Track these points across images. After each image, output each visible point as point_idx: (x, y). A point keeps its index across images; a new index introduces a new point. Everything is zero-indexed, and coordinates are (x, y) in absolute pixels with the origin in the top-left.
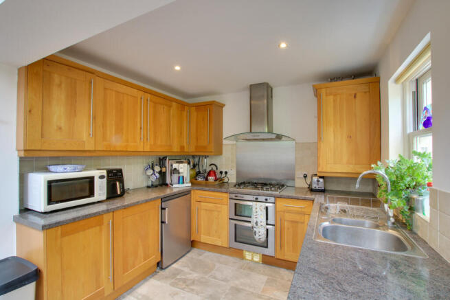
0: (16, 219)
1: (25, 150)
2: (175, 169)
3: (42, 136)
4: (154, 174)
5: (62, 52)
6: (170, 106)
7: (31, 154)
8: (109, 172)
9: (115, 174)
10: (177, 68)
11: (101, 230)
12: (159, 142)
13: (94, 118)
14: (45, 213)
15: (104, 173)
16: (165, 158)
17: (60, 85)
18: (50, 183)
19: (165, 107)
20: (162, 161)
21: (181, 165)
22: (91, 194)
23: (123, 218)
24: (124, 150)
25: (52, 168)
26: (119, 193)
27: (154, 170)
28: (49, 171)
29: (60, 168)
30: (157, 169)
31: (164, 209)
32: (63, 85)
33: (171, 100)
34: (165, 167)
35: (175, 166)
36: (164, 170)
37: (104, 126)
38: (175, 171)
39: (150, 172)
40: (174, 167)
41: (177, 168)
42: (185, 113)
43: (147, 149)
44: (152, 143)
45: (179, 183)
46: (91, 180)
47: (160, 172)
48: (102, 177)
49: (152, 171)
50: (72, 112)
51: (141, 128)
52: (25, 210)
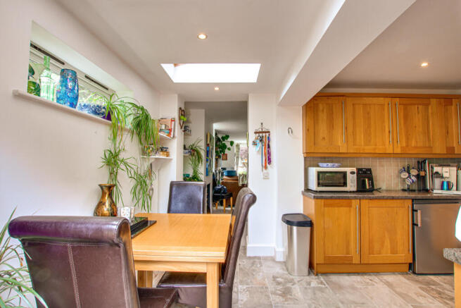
0: (303, 194)
1: (307, 153)
2: (437, 173)
3: (314, 144)
4: (409, 177)
5: (325, 87)
6: (427, 105)
7: (309, 155)
8: (359, 170)
9: (365, 172)
10: (424, 64)
11: (350, 211)
12: (413, 144)
13: (346, 128)
14: (316, 192)
15: (354, 170)
16: (424, 162)
17: (323, 111)
18: (319, 173)
19: (420, 107)
20: (421, 164)
21: (446, 169)
22: (345, 184)
23: (369, 207)
24: (372, 152)
25: (320, 164)
26: (367, 187)
27: (409, 174)
28: (318, 166)
29: (325, 165)
30: (414, 172)
31: (416, 211)
32: (325, 111)
33: (429, 97)
34: (425, 171)
35: (436, 169)
36: (422, 174)
37: (354, 134)
38: (438, 175)
39: (405, 175)
40: (435, 171)
41: (440, 172)
42: (453, 107)
43: (398, 150)
44: (404, 145)
45: (442, 188)
46: (344, 174)
47: (418, 176)
48: (352, 173)
49: (407, 175)
50: (331, 126)
51: (389, 132)
52: (307, 190)
